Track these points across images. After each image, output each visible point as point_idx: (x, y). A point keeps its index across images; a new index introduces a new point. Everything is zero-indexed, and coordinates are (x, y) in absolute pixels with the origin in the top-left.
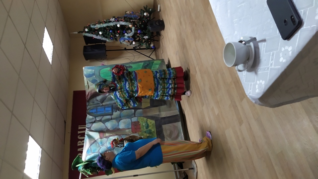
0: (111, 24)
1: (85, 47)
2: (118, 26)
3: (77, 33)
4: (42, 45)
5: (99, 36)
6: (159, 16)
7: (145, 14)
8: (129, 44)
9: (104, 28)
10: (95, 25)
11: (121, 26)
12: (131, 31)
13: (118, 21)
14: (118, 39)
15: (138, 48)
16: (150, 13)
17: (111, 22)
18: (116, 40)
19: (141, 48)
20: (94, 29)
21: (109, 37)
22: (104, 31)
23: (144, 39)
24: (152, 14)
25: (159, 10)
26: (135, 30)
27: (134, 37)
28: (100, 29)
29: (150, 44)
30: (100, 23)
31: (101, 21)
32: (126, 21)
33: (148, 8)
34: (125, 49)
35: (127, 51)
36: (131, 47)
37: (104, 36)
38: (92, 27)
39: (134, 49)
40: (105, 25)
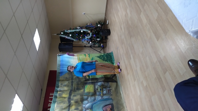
0: (78, 30)
1: (60, 44)
2: (82, 31)
4: (33, 38)
5: (69, 38)
6: (107, 27)
7: (99, 25)
8: (87, 43)
9: (73, 32)
10: (67, 30)
11: (84, 32)
12: (90, 35)
13: (82, 29)
14: (81, 40)
15: (93, 46)
16: (102, 25)
17: (77, 29)
18: (80, 40)
19: (95, 46)
20: (67, 32)
21: (75, 38)
22: (72, 34)
23: (97, 40)
24: (103, 26)
25: (107, 24)
26: (92, 34)
27: (91, 39)
28: (70, 33)
29: (100, 44)
30: (70, 29)
31: (71, 28)
32: (87, 29)
33: (101, 22)
34: (85, 46)
35: (86, 48)
36: (89, 45)
37: (72, 38)
38: (66, 31)
39: (91, 47)
40: (73, 31)
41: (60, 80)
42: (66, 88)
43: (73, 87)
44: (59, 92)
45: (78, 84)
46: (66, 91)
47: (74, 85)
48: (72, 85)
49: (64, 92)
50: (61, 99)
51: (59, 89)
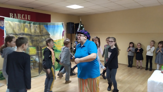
1: (73, 23)
3: (81, 21)
4: (76, 4)
15: (72, 50)
38: (83, 28)
39: (71, 48)
41: (40, 25)
42: (33, 31)
43: (34, 37)
44: (29, 25)
45: (37, 41)
46: (31, 31)
47: (36, 37)
48: (36, 36)
49: (30, 30)
50: (23, 27)
51: (32, 25)
